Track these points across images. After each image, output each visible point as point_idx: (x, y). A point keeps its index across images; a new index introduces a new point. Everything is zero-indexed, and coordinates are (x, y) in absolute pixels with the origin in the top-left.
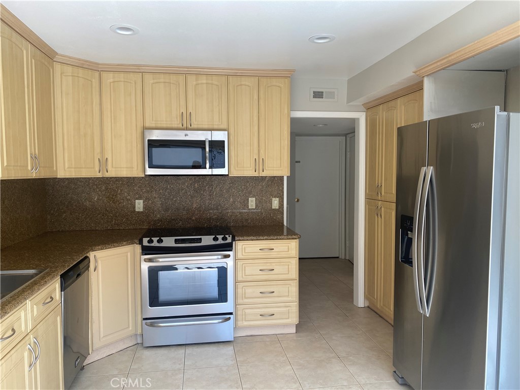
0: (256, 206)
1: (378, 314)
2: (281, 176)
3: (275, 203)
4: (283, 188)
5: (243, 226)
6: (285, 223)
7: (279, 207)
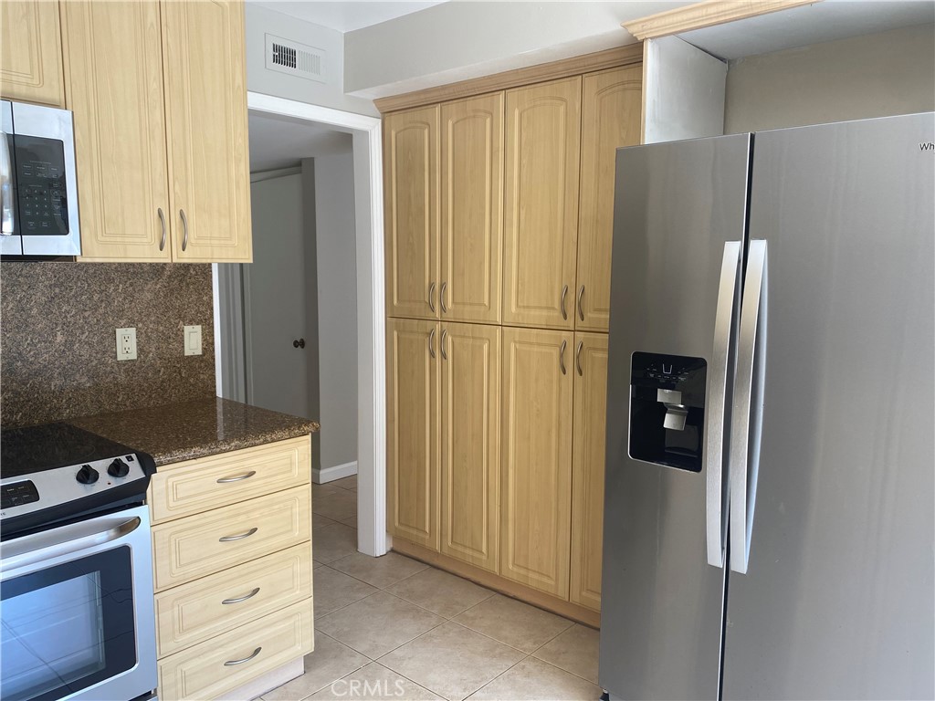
0: (140, 351)
1: (428, 564)
2: (204, 265)
3: (192, 341)
4: (211, 298)
5: (102, 414)
6: (219, 393)
7: (204, 349)
